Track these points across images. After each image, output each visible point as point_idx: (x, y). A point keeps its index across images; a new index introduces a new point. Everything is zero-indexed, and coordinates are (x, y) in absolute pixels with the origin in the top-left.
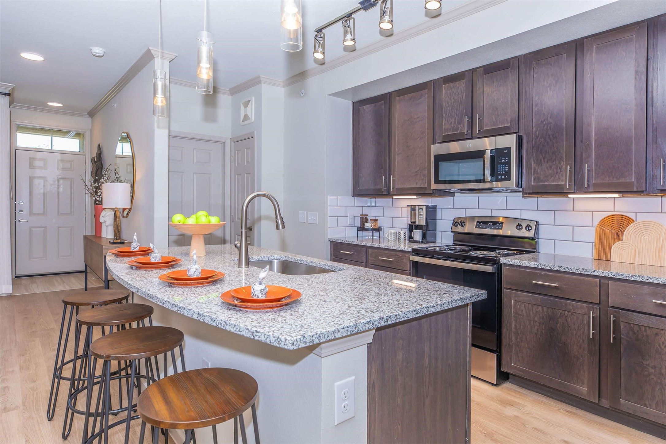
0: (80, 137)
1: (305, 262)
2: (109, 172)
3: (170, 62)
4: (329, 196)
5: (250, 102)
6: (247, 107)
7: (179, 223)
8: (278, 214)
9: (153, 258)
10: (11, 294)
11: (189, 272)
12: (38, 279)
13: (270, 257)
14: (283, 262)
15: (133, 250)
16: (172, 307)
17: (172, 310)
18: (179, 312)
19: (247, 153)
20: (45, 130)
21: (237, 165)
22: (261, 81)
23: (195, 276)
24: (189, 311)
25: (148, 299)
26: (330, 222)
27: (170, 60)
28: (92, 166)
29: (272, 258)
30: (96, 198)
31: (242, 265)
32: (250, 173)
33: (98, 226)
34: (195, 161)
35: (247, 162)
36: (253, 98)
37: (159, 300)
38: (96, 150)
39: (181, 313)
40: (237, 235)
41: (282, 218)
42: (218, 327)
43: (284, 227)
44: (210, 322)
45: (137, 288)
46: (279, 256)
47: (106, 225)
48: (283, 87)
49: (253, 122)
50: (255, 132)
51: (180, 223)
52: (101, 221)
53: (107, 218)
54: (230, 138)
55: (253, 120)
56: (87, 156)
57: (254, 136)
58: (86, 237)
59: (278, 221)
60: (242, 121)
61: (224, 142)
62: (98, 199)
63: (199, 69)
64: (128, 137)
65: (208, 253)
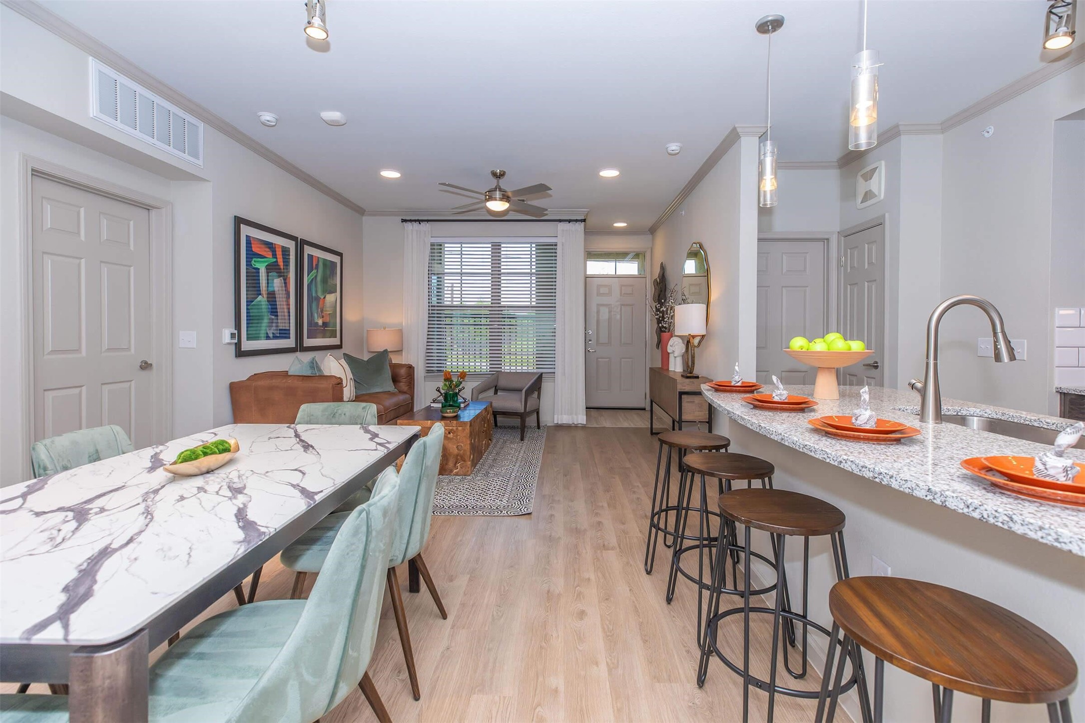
0: (639, 259)
1: (1055, 426)
2: (675, 293)
3: (760, 137)
4: (1057, 309)
5: (877, 170)
6: (871, 179)
7: (800, 350)
8: (1000, 334)
9: (776, 396)
10: (585, 425)
11: (856, 420)
12: (604, 412)
13: (960, 410)
14: (990, 421)
15: (736, 385)
16: (860, 470)
17: (861, 475)
18: (877, 480)
19: (870, 250)
20: (607, 255)
21: (849, 270)
22: (900, 131)
23: (868, 427)
24: (904, 482)
25: (804, 453)
26: (1059, 357)
27: (760, 136)
28: (654, 289)
29: (964, 413)
30: (663, 324)
31: (929, 419)
32: (875, 280)
33: (666, 357)
34: (784, 271)
35: (870, 263)
36: (883, 163)
37: (829, 456)
38: (657, 270)
39: (883, 483)
40: (849, 375)
41: (1008, 342)
42: (986, 522)
43: (1012, 357)
44: (963, 509)
45: (781, 434)
46: (979, 410)
47: (675, 356)
48: (942, 132)
49: (882, 200)
50: (887, 215)
51: (802, 349)
52: (669, 351)
53: (676, 347)
54: (838, 232)
55: (882, 197)
56: (647, 279)
57: (884, 221)
58: (652, 370)
59: (1001, 347)
60: (860, 202)
61: (827, 239)
62: (665, 325)
63: (854, 114)
64: (701, 248)
65: (842, 395)
